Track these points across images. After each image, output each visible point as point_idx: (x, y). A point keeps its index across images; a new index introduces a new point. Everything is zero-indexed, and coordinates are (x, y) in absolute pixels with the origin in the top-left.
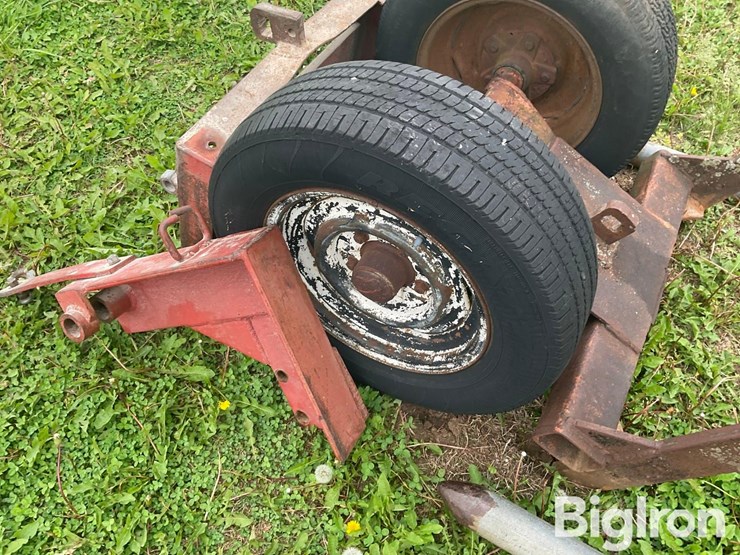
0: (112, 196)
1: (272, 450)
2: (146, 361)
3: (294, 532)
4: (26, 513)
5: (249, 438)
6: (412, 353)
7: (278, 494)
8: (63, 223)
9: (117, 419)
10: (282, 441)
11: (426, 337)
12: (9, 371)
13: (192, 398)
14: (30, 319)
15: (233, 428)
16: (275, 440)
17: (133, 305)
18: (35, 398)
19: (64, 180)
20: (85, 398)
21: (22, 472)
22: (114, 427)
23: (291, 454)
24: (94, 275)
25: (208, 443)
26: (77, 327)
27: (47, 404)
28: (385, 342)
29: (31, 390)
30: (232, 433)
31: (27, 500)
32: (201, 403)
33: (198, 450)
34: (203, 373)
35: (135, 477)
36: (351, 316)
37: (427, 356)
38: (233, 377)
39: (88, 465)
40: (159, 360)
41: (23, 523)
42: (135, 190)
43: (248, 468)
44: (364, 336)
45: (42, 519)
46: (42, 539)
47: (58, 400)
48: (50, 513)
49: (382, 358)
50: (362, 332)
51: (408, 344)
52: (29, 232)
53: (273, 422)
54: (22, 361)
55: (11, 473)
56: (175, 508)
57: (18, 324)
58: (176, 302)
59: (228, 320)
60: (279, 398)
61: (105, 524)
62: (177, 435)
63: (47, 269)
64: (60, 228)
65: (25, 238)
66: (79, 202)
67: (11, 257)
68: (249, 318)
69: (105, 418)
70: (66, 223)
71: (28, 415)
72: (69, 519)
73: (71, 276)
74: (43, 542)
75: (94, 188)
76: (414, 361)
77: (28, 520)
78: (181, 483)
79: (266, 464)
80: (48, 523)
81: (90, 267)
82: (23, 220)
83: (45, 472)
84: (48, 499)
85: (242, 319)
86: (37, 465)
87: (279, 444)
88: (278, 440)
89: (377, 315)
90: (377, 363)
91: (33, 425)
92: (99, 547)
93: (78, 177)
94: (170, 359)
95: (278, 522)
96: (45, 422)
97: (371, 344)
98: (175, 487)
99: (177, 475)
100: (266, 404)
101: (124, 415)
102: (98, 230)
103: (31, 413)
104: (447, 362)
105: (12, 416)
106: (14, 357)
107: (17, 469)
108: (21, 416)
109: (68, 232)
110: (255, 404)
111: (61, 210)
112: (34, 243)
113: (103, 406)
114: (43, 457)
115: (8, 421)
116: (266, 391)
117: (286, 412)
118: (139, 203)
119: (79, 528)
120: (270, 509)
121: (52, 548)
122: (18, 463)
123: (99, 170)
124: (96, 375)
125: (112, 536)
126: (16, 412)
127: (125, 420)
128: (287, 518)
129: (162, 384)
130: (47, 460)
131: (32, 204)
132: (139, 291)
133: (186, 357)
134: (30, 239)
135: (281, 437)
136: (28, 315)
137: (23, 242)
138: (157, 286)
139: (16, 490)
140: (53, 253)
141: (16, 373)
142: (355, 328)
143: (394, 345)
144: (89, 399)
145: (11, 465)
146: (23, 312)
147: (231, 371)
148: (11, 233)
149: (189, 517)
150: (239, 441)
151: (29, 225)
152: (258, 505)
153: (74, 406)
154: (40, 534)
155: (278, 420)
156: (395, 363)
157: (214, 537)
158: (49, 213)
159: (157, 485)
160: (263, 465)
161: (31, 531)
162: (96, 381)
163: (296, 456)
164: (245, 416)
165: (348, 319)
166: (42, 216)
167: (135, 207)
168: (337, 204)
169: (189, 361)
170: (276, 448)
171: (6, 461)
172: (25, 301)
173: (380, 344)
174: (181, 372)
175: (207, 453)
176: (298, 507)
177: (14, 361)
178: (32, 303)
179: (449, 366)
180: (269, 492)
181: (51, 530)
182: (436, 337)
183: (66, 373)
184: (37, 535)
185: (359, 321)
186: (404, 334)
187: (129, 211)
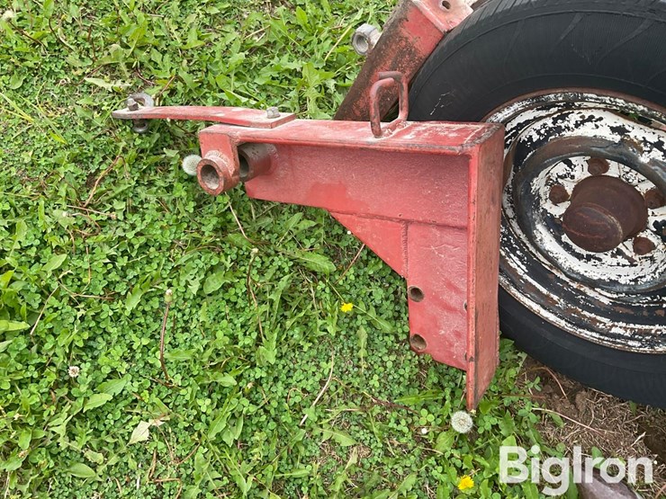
0: (249, 42)
1: (382, 369)
2: (263, 233)
3: (396, 467)
4: (114, 365)
5: (360, 348)
6: (579, 313)
7: (384, 419)
8: (192, 56)
9: (225, 288)
10: (394, 362)
11: (606, 301)
12: (115, 201)
13: (303, 287)
14: (143, 151)
15: (343, 333)
16: (385, 358)
17: (271, 169)
18: (142, 240)
19: (198, 10)
20: (196, 255)
21: (116, 318)
22: (221, 295)
23: (402, 379)
24: (248, 124)
25: (316, 341)
26: (218, 177)
27: (152, 249)
28: (544, 291)
29: (138, 229)
30: (342, 337)
31: (118, 351)
32: (313, 295)
33: (306, 346)
34: (321, 263)
35: (237, 358)
36: (513, 251)
37: (601, 322)
38: (352, 277)
39: (185, 330)
40: (276, 235)
41: (109, 377)
42: (275, 42)
43: (356, 382)
44: (521, 277)
45: (130, 377)
46: (126, 398)
47: (164, 249)
48: (138, 372)
49: (536, 307)
50: (520, 272)
51: (576, 303)
52: (156, 56)
53: (386, 338)
54: (131, 195)
55: (103, 316)
56: (274, 404)
57: (132, 153)
58: (326, 181)
59: (382, 218)
60: (396, 314)
61: (200, 402)
62: (288, 323)
63: (169, 101)
64: (189, 61)
65: (150, 61)
66: (212, 38)
67: (131, 77)
68: (408, 222)
69: (214, 284)
70: (196, 57)
71: (130, 257)
72: (157, 384)
73: (217, 118)
74: (126, 402)
75: (227, 28)
76: (580, 324)
77: (114, 373)
78: (283, 377)
79: (375, 382)
80: (136, 384)
81: (239, 113)
82: (152, 41)
83: (140, 324)
84: (138, 356)
85: (401, 221)
86: (133, 315)
87: (389, 365)
88: (389, 360)
89: (560, 261)
90: (529, 311)
91: (133, 268)
92: (187, 425)
93: (214, 11)
94: (289, 238)
95: (379, 451)
96: (147, 269)
97: (526, 289)
98: (276, 380)
99: (280, 367)
100: (384, 316)
101: (232, 285)
102: (232, 75)
103: (134, 255)
104: (632, 338)
105: (112, 252)
106: (123, 188)
107: (111, 313)
108: (122, 256)
109: (196, 67)
110: (372, 314)
111: (193, 41)
112: (159, 69)
113: (212, 269)
114: (140, 308)
115: (108, 257)
116: (386, 304)
117: (403, 332)
118: (276, 58)
119: (167, 397)
120: (372, 433)
121: (135, 411)
122: (113, 307)
123: (236, 10)
124: (211, 234)
125: (203, 418)
126: (118, 249)
127: (232, 291)
128: (390, 449)
129: (277, 263)
130: (144, 312)
131: (163, 26)
132: (285, 156)
133: (305, 241)
134: (155, 63)
135: (393, 358)
136: (143, 146)
137: (147, 64)
138: (311, 157)
139: (106, 336)
140: (179, 85)
141: (123, 206)
142: (513, 265)
143: (556, 298)
144: (200, 258)
145: (105, 307)
146: (138, 142)
147: (352, 271)
148: (137, 51)
149: (287, 418)
150: (349, 348)
151: (156, 48)
152: (359, 424)
153: (182, 261)
154: (125, 393)
155: (392, 338)
156: (552, 317)
157: (310, 448)
158: (179, 41)
159: (259, 373)
160: (371, 383)
161: (117, 386)
162: (210, 240)
163: (407, 383)
164: (359, 323)
165: (507, 253)
166: (172, 43)
167: (272, 62)
168: (601, 119)
169: (308, 245)
170: (385, 367)
171: (100, 301)
172: (141, 130)
173: (538, 291)
174: (297, 256)
175: (314, 352)
176: (403, 440)
177: (122, 192)
178: (148, 134)
179: (630, 343)
180: (374, 414)
181: (139, 393)
182: (621, 305)
183: (178, 222)
184: (121, 393)
185: (520, 258)
186: (574, 289)
187: (264, 64)
